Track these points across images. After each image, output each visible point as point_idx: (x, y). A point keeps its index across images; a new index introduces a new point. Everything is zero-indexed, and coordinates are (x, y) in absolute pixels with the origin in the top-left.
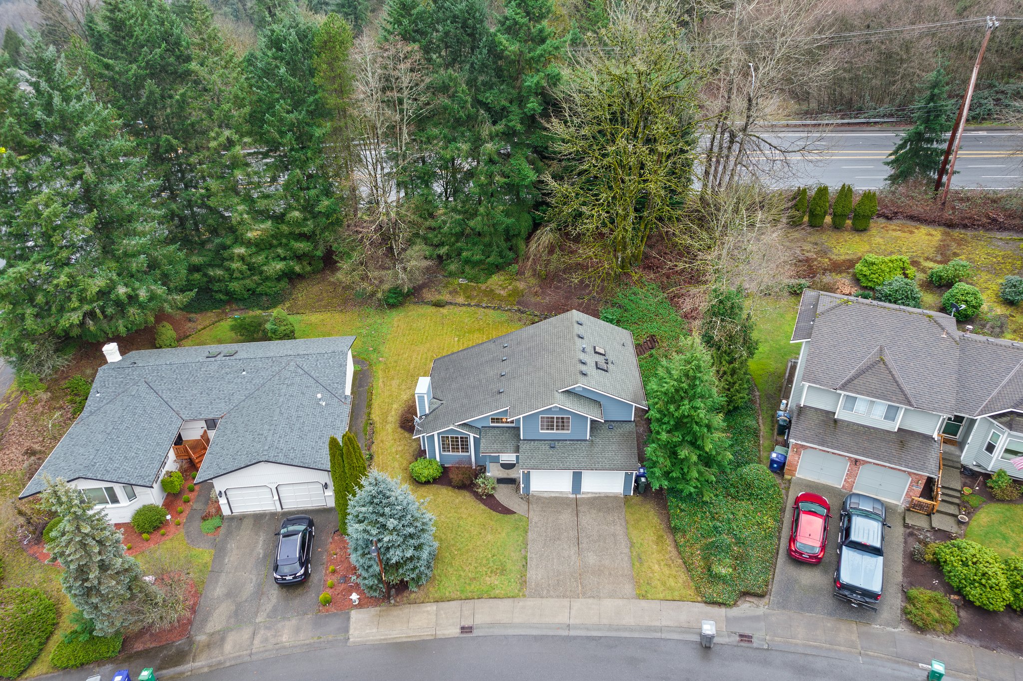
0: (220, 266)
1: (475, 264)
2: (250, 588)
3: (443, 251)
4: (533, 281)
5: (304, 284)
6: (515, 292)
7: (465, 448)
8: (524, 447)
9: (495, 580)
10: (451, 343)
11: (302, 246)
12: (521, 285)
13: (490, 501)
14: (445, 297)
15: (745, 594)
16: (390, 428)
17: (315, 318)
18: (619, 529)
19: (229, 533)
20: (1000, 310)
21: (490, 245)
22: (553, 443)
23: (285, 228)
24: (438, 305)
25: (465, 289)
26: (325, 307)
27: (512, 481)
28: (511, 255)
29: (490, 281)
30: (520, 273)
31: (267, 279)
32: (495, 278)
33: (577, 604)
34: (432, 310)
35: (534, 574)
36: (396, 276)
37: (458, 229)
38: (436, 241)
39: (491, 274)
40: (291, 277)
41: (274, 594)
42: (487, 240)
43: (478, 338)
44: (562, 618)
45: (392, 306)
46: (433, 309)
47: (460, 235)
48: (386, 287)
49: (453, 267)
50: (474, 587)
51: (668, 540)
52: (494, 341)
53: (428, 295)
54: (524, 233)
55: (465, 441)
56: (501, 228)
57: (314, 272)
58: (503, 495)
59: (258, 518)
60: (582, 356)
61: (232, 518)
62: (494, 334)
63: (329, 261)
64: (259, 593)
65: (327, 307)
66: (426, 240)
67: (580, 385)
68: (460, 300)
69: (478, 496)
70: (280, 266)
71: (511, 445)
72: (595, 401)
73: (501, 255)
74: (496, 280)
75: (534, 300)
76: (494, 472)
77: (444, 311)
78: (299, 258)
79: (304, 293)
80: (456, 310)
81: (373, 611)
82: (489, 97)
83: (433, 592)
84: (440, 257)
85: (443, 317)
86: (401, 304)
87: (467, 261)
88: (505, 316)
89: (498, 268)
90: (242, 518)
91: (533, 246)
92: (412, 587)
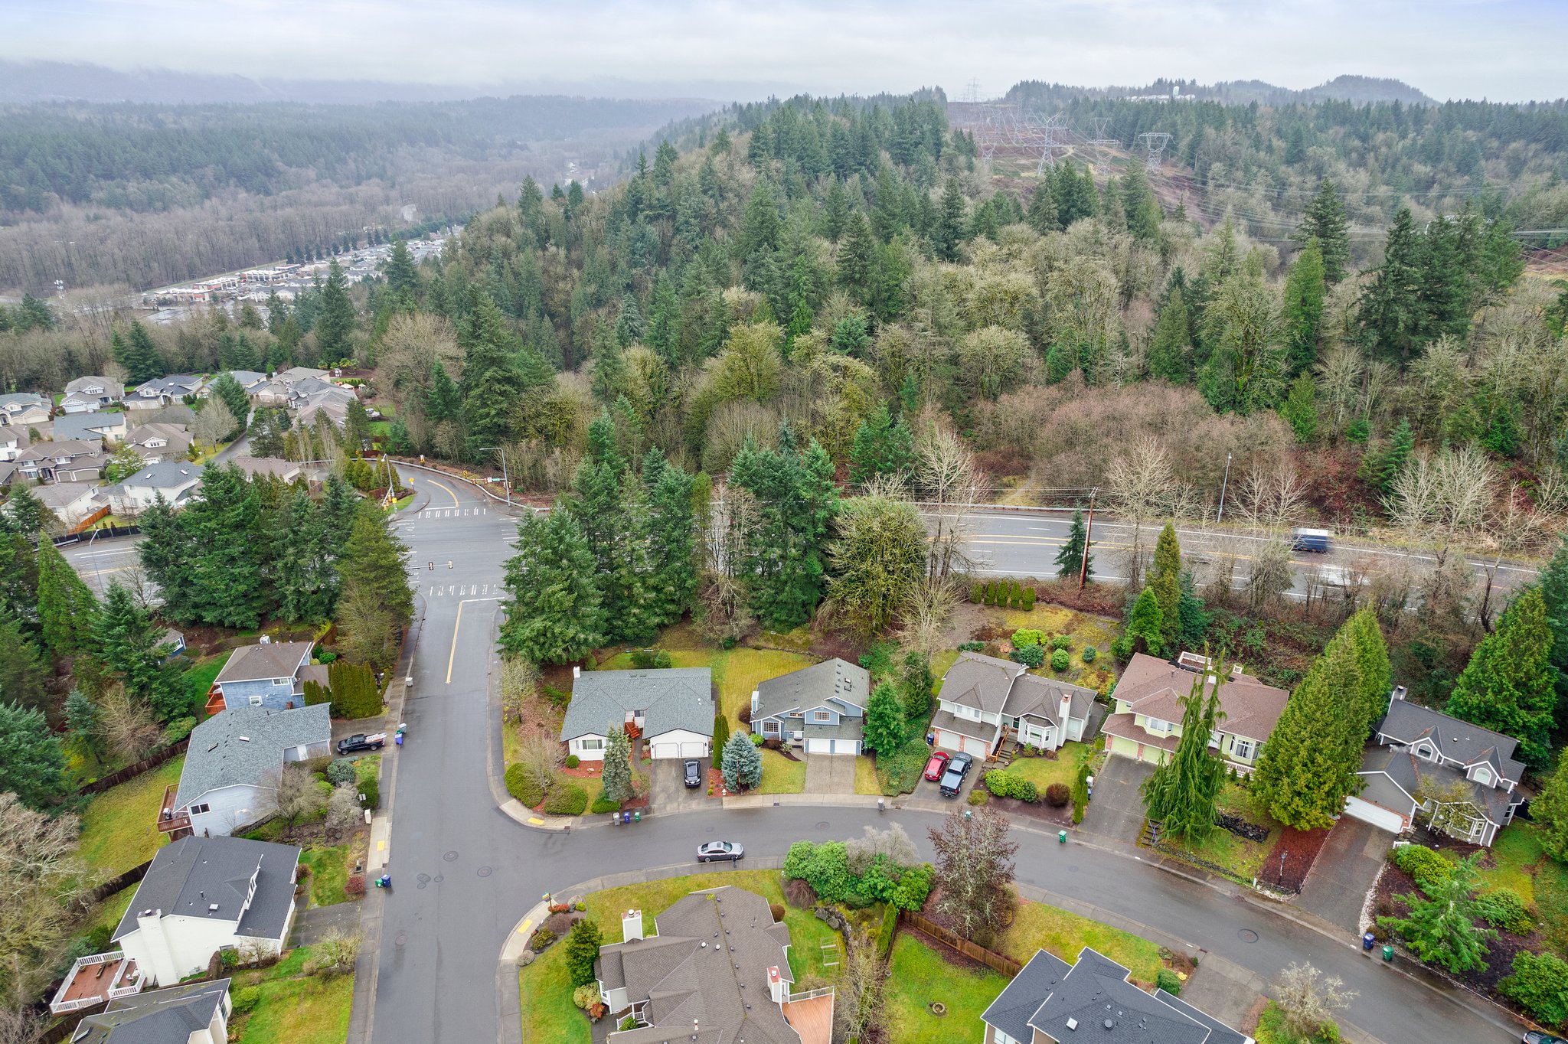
0: (619, 619)
1: (781, 622)
2: (672, 789)
3: (761, 612)
4: (820, 635)
5: (668, 631)
6: (808, 642)
7: (776, 730)
8: (806, 728)
9: (790, 787)
10: (768, 674)
11: (671, 607)
12: (811, 637)
13: (788, 755)
14: (762, 643)
15: (902, 792)
16: (733, 720)
17: (678, 654)
18: (851, 769)
19: (656, 766)
20: (1081, 665)
21: (792, 610)
22: (821, 726)
23: (662, 596)
24: (757, 648)
25: (775, 638)
26: (684, 647)
27: (800, 747)
28: (806, 617)
29: (791, 633)
30: (811, 628)
31: (647, 628)
32: (794, 631)
33: (826, 796)
34: (752, 652)
35: (807, 785)
36: (732, 629)
37: (771, 599)
38: (756, 605)
39: (791, 629)
40: (662, 627)
41: (684, 792)
42: (790, 607)
43: (782, 671)
44: (820, 800)
45: (727, 648)
46: (754, 651)
47: (771, 604)
48: (726, 636)
49: (767, 623)
50: (780, 789)
51: (874, 774)
52: (792, 673)
53: (751, 642)
54: (814, 602)
55: (776, 725)
56: (799, 601)
57: (675, 623)
58: (795, 753)
59: (670, 761)
60: (838, 683)
61: (656, 760)
62: (793, 669)
63: (686, 616)
64: (677, 790)
65: (684, 648)
66: (750, 605)
67: (835, 697)
68: (772, 645)
69: (782, 753)
70: (657, 620)
71: (800, 727)
72: (843, 706)
73: (799, 616)
74: (795, 633)
75: (819, 647)
76: (790, 742)
77: (761, 652)
78: (667, 614)
79: (668, 637)
80: (769, 652)
81: (733, 798)
82: (794, 521)
83: (761, 790)
84: (759, 617)
85: (761, 656)
86: (733, 647)
87: (776, 620)
88: (800, 657)
89: (797, 625)
90: (661, 760)
91: (820, 611)
92: (751, 788)
